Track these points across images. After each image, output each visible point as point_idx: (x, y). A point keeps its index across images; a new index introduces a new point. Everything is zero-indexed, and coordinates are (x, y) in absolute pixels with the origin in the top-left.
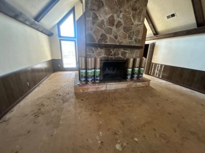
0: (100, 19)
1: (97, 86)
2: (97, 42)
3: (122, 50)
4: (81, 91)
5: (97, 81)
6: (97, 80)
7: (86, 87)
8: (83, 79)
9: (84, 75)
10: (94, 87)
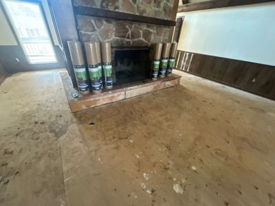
1: (110, 94)
3: (144, 27)
4: (84, 107)
5: (110, 87)
6: (109, 84)
7: (91, 99)
8: (84, 86)
9: (84, 79)
10: (105, 97)
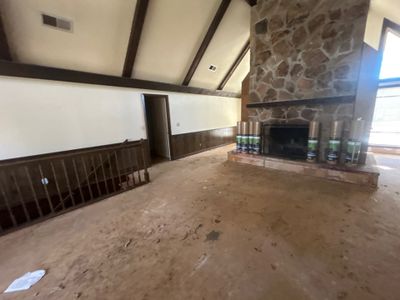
0: (266, 72)
2: (261, 101)
